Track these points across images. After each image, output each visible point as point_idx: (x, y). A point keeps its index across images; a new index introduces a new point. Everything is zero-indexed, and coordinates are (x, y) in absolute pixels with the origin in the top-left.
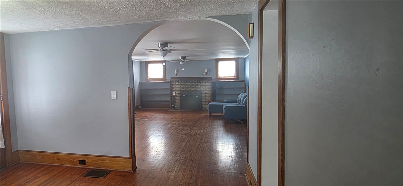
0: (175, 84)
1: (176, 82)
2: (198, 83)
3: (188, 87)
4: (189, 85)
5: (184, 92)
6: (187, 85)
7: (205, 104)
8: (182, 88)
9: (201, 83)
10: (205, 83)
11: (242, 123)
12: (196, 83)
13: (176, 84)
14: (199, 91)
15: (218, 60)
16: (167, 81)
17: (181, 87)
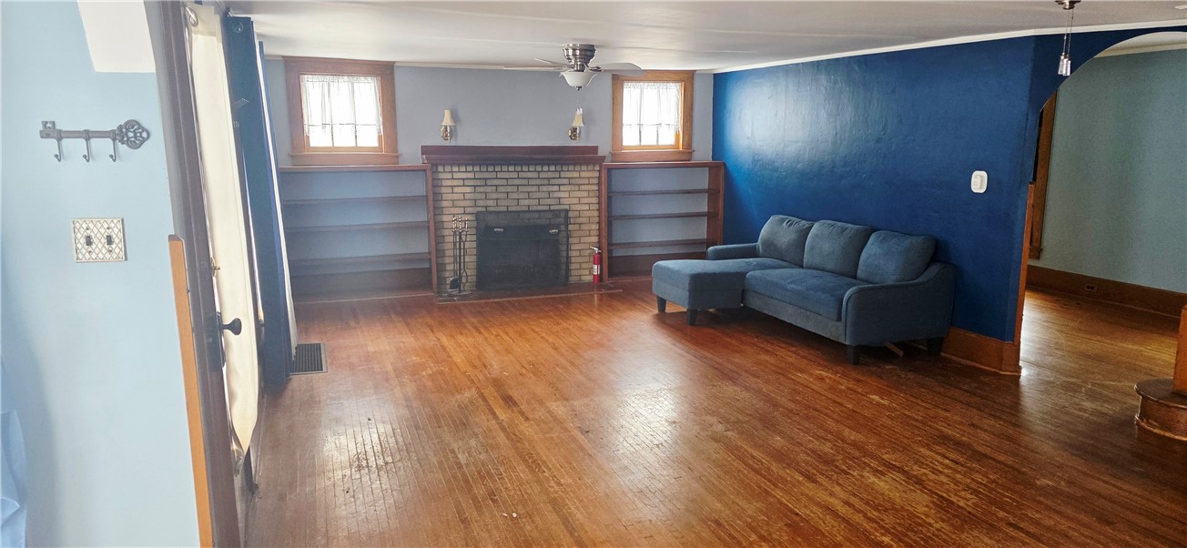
0: (449, 176)
1: (455, 169)
2: (551, 175)
3: (509, 189)
4: (510, 182)
5: (491, 212)
6: (504, 182)
7: (580, 260)
8: (483, 196)
9: (563, 175)
10: (576, 175)
11: (901, 353)
12: (542, 175)
13: (456, 176)
14: (552, 208)
15: (619, 78)
16: (404, 163)
17: (478, 189)
